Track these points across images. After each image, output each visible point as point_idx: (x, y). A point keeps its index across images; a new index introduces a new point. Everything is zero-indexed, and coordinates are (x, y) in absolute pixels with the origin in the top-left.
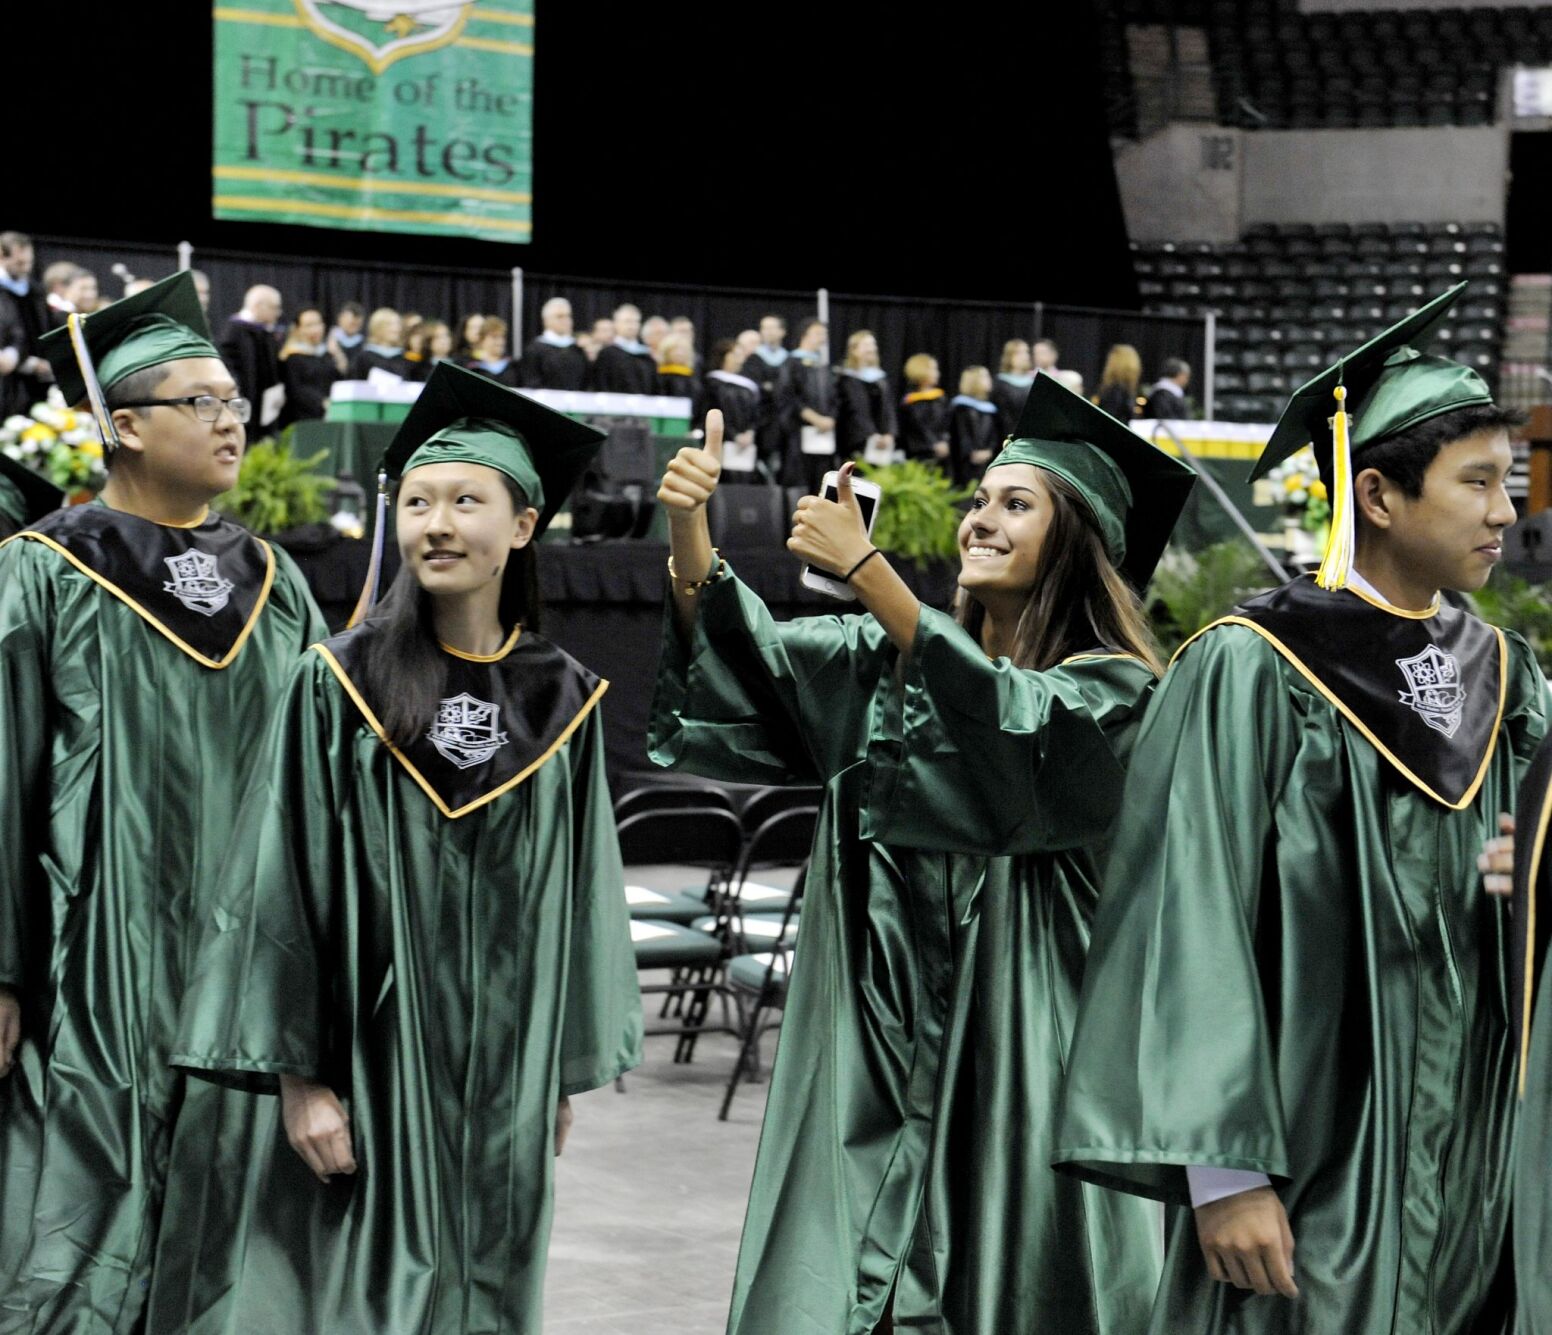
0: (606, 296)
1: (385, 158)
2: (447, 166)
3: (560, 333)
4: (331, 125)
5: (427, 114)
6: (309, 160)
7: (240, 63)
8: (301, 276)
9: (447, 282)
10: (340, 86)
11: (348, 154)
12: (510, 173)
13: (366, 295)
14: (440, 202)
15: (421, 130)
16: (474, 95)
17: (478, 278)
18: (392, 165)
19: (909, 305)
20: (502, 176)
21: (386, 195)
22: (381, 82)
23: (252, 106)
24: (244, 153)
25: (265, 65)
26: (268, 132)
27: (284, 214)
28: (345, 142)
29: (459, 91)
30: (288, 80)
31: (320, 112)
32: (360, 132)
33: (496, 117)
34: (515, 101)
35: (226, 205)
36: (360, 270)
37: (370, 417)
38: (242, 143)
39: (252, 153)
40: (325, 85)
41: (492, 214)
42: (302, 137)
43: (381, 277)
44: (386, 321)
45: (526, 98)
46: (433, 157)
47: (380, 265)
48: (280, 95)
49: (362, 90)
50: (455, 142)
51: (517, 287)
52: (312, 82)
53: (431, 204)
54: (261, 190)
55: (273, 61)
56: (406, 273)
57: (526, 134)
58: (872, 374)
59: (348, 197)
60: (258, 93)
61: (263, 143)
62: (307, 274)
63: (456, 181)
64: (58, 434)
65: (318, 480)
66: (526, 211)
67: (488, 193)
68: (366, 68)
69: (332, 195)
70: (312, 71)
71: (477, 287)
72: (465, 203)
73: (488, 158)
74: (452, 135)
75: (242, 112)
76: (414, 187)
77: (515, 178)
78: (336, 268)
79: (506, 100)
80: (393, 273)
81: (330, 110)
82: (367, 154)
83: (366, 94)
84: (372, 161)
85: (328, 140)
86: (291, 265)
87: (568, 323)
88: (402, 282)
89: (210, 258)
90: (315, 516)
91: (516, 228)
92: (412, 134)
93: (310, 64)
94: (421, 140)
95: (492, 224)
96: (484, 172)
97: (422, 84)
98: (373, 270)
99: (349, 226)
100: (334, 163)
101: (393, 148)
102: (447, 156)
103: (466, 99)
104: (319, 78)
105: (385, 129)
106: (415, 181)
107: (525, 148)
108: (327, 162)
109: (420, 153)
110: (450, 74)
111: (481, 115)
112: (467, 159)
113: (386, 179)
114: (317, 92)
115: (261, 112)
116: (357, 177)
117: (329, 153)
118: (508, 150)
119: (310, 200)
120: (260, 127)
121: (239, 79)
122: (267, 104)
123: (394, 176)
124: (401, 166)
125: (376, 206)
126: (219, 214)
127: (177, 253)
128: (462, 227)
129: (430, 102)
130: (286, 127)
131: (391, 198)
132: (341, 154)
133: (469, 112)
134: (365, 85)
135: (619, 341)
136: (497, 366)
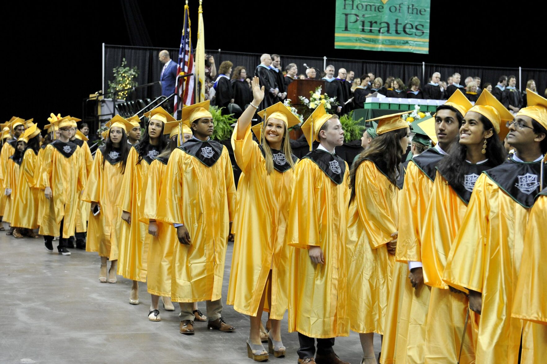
0: (451, 70)
1: (386, 29)
2: (405, 31)
4: (370, 20)
5: (399, 15)
6: (363, 30)
7: (343, 2)
8: (359, 65)
9: (402, 67)
10: (373, 8)
11: (375, 28)
12: (423, 33)
14: (402, 42)
15: (397, 20)
16: (413, 9)
17: (412, 65)
18: (388, 31)
20: (421, 34)
21: (386, 40)
22: (385, 6)
23: (346, 15)
24: (344, 29)
25: (351, 3)
26: (350, 22)
27: (355, 47)
28: (374, 25)
29: (409, 8)
30: (357, 7)
31: (366, 16)
32: (379, 22)
33: (419, 15)
34: (425, 11)
35: (338, 45)
36: (376, 63)
37: (377, 107)
38: (344, 26)
39: (346, 29)
40: (369, 7)
41: (417, 45)
42: (361, 23)
43: (382, 65)
45: (428, 10)
46: (400, 28)
47: (382, 62)
48: (355, 11)
49: (379, 9)
50: (407, 24)
51: (424, 67)
52: (365, 7)
53: (399, 43)
54: (349, 40)
56: (389, 64)
57: (429, 21)
59: (375, 41)
60: (347, 11)
61: (350, 26)
62: (361, 65)
63: (408, 35)
65: (360, 127)
66: (427, 44)
67: (416, 39)
68: (381, 2)
69: (369, 40)
70: (364, 4)
71: (411, 68)
72: (409, 42)
73: (417, 29)
74: (406, 22)
75: (344, 16)
76: (394, 38)
77: (425, 34)
78: (369, 63)
79: (423, 10)
80: (386, 64)
81: (370, 15)
82: (380, 28)
83: (381, 10)
84: (381, 31)
85: (369, 24)
86: (355, 62)
89: (332, 60)
90: (359, 138)
91: (424, 50)
92: (394, 22)
93: (364, 2)
94: (397, 24)
95: (417, 48)
96: (415, 32)
97: (398, 6)
98: (380, 63)
99: (374, 50)
100: (371, 31)
101: (388, 27)
102: (404, 28)
103: (410, 11)
104: (366, 6)
105: (386, 21)
106: (395, 36)
107: (428, 25)
108: (369, 31)
109: (396, 28)
110: (406, 3)
111: (415, 15)
112: (410, 29)
113: (385, 35)
114: (366, 10)
115: (349, 16)
116: (378, 35)
117: (369, 28)
118: (423, 26)
119: (364, 42)
120: (349, 21)
121: (343, 7)
122: (351, 14)
123: (389, 34)
124: (390, 31)
125: (383, 44)
126: (336, 48)
127: (323, 60)
128: (408, 49)
129: (400, 12)
130: (356, 21)
131: (387, 41)
132: (372, 28)
133: (411, 15)
134: (381, 7)
135: (454, 84)
136: (416, 93)
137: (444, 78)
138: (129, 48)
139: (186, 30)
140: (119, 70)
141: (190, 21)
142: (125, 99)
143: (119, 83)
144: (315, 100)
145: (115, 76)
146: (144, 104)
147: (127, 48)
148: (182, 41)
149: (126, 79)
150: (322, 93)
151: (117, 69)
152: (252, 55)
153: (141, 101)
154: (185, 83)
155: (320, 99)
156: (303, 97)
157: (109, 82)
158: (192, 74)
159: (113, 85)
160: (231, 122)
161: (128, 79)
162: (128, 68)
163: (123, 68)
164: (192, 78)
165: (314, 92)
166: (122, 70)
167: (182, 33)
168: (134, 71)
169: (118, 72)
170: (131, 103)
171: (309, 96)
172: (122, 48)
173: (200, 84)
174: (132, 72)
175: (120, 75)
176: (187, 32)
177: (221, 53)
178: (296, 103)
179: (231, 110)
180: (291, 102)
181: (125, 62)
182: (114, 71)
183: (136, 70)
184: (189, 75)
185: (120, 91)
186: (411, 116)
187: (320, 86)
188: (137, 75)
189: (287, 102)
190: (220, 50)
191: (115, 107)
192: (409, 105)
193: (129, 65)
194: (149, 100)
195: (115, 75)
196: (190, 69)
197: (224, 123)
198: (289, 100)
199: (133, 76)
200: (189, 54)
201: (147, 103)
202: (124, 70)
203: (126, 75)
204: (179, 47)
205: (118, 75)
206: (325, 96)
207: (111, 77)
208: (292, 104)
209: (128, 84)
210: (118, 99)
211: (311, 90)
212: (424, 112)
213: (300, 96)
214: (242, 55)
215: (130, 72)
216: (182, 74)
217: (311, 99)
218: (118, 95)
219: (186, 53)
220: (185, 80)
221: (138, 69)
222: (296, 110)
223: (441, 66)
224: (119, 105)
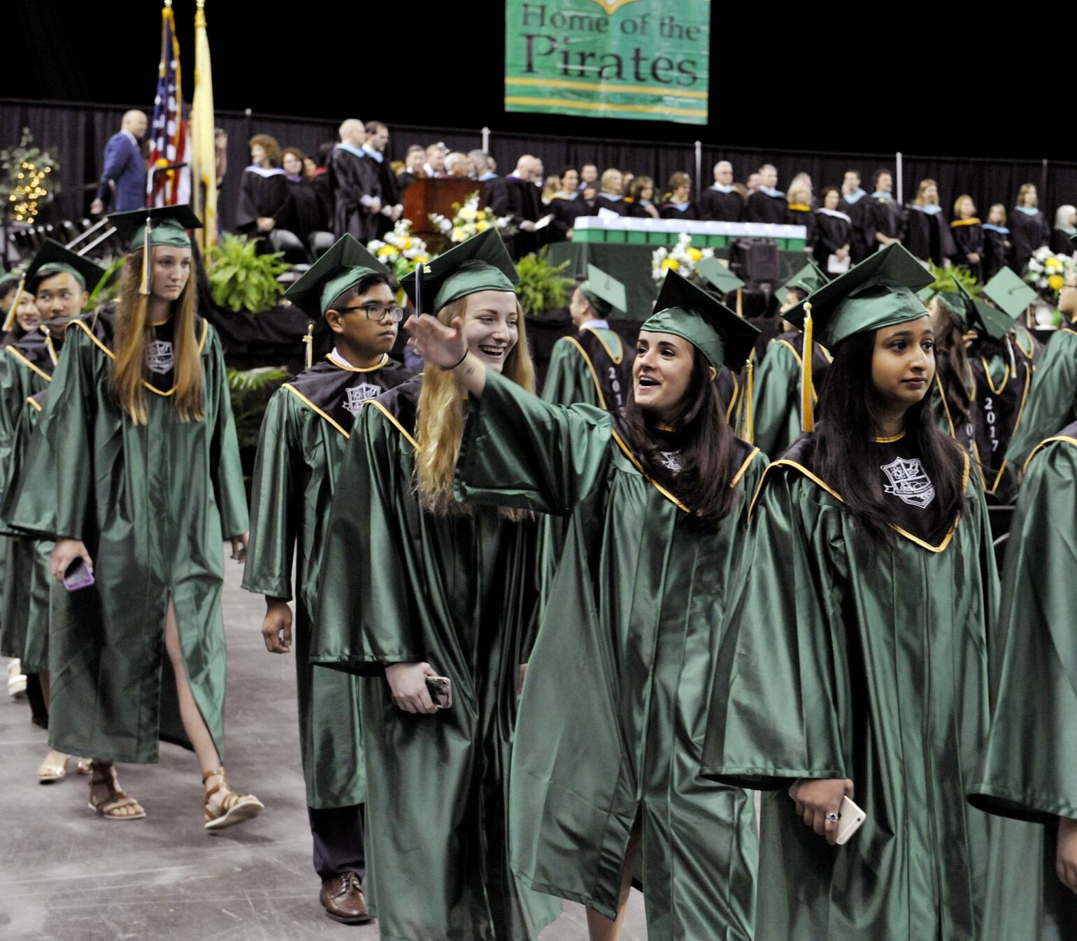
0: (755, 159)
1: (614, 70)
2: (655, 75)
3: (724, 184)
4: (581, 49)
5: (641, 40)
6: (566, 72)
7: (522, 9)
8: (558, 149)
9: (653, 151)
10: (586, 23)
11: (591, 68)
12: (695, 78)
13: (600, 161)
14: (650, 98)
15: (638, 51)
16: (672, 28)
17: (673, 147)
18: (619, 74)
19: (957, 163)
20: (690, 80)
21: (615, 94)
22: (612, 20)
23: (530, 37)
24: (525, 69)
25: (538, 11)
26: (539, 54)
27: (550, 108)
28: (589, 60)
29: (662, 25)
30: (553, 20)
31: (573, 40)
32: (599, 53)
33: (686, 41)
34: (698, 31)
35: (513, 103)
36: (596, 143)
37: (599, 239)
38: (524, 62)
39: (530, 68)
40: (576, 22)
41: (682, 106)
42: (562, 56)
43: (610, 148)
44: (613, 177)
45: (706, 29)
46: (645, 69)
47: (609, 140)
48: (547, 30)
49: (599, 25)
50: (660, 59)
51: (698, 153)
52: (568, 20)
53: (644, 100)
54: (536, 93)
55: (543, 8)
56: (626, 145)
57: (706, 52)
58: (933, 209)
59: (590, 96)
60: (533, 29)
61: (537, 62)
62: (563, 148)
63: (660, 84)
64: (400, 251)
65: (563, 280)
66: (705, 103)
67: (680, 92)
68: (603, 10)
69: (580, 94)
70: (568, 14)
71: (673, 155)
72: (665, 98)
73: (681, 70)
74: (658, 54)
75: (524, 41)
76: (632, 89)
77: (698, 82)
78: (582, 143)
79: (693, 30)
80: (618, 145)
81: (580, 39)
82: (603, 68)
83: (603, 28)
84: (605, 73)
85: (578, 58)
86: (552, 141)
87: (730, 178)
88: (624, 151)
89: (502, 137)
90: (561, 304)
91: (698, 115)
92: (632, 54)
93: (567, 9)
94: (637, 58)
95: (683, 112)
96: (677, 78)
97: (639, 21)
98: (606, 144)
99: (591, 115)
100: (582, 74)
101: (619, 64)
102: (654, 68)
103: (666, 30)
104: (572, 18)
105: (614, 51)
106: (633, 85)
107: (704, 62)
108: (577, 73)
109: (637, 66)
110: (656, 14)
111: (676, 40)
112: (667, 69)
113: (614, 84)
114: (571, 27)
115: (536, 41)
116: (596, 82)
117: (579, 68)
118: (693, 63)
119: (567, 98)
120: (535, 51)
121: (521, 20)
122: (539, 36)
123: (620, 82)
124: (624, 75)
125: (608, 102)
126: (508, 109)
127: (481, 136)
128: (662, 114)
129: (643, 32)
130: (551, 51)
131: (618, 97)
132: (586, 68)
133: (668, 39)
134: (602, 22)
135: (763, 188)
136: (682, 207)
137: (740, 176)
138: (38, 106)
139: (169, 65)
141: (176, 46)
142: (31, 220)
143: (15, 184)
144: (464, 222)
145: (6, 170)
146: (76, 232)
147: (32, 105)
148: (161, 90)
150: (480, 208)
151: (10, 153)
152: (323, 124)
153: (68, 224)
154: (169, 185)
155: (476, 221)
156: (439, 215)
158: (185, 165)
160: (276, 270)
161: (37, 174)
162: (35, 151)
163: (23, 150)
164: (184, 173)
165: (462, 205)
166: (22, 156)
167: (157, 71)
169: (12, 159)
170: (45, 229)
171: (450, 215)
172: (22, 105)
173: (204, 186)
174: (46, 159)
175: (18, 167)
176: (170, 71)
177: (253, 118)
178: (424, 230)
179: (277, 245)
180: (410, 227)
181: (27, 139)
183: (55, 156)
184: (178, 165)
185: (18, 202)
186: (672, 256)
187: (473, 192)
188: (57, 167)
189: (402, 226)
190: (248, 112)
191: (7, 238)
192: (668, 235)
193: (39, 143)
194: (86, 222)
195: (6, 166)
196: (180, 151)
197: (262, 273)
198: (406, 223)
199: (48, 170)
200: (178, 118)
201: (82, 229)
202: (27, 155)
203: (32, 167)
204: (153, 104)
205: (13, 165)
206: (487, 214)
208: (414, 231)
209: (39, 186)
210: (15, 220)
211: (453, 202)
212: (699, 248)
213: (432, 212)
214: (302, 123)
215: (40, 160)
216: (162, 163)
217: (456, 220)
219: (170, 116)
220: (168, 178)
221: (60, 152)
222: (424, 245)
223: (734, 151)
224: (17, 234)
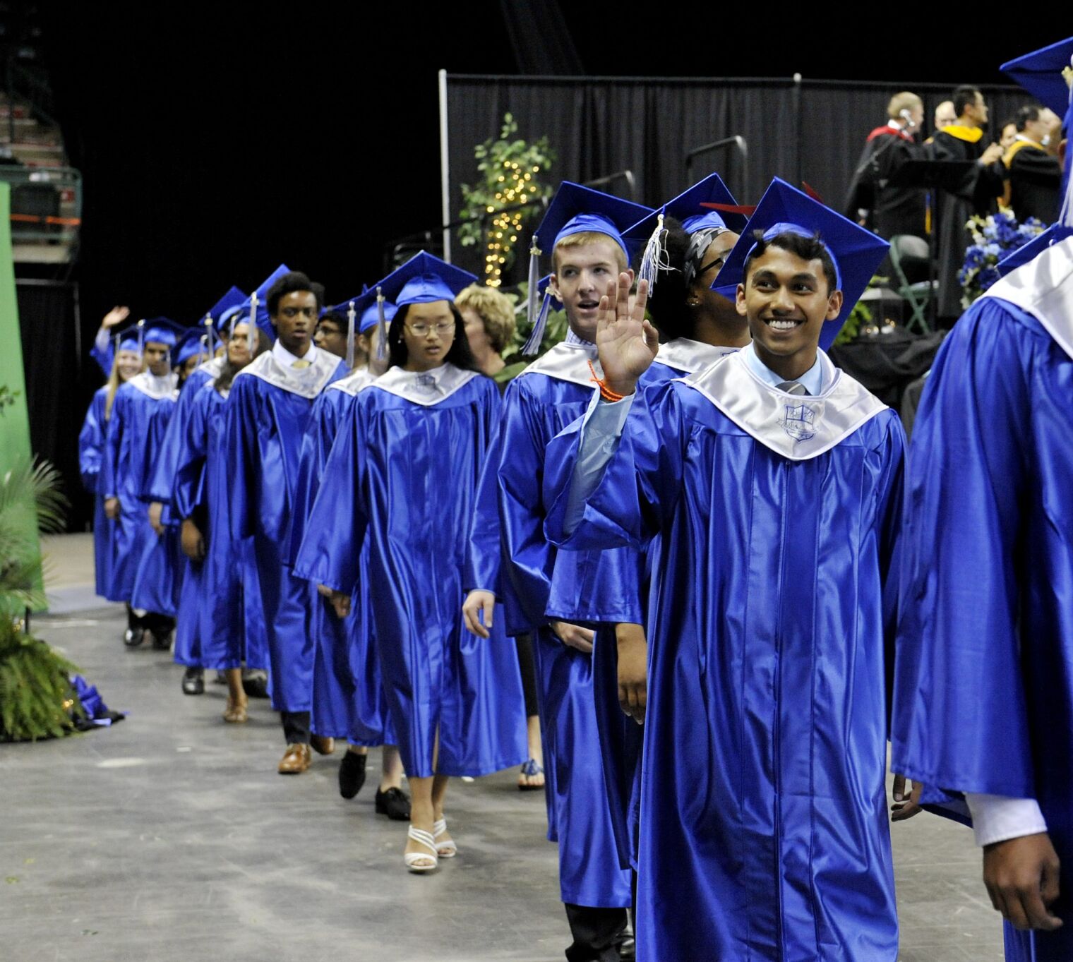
140: (494, 150)
149: (516, 177)
157: (465, 189)
159: (477, 197)
168: (539, 153)
182: (479, 155)
207: (469, 174)
218: (493, 228)
